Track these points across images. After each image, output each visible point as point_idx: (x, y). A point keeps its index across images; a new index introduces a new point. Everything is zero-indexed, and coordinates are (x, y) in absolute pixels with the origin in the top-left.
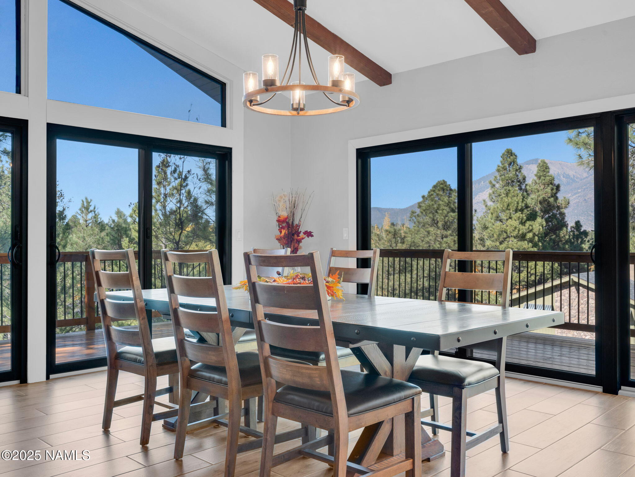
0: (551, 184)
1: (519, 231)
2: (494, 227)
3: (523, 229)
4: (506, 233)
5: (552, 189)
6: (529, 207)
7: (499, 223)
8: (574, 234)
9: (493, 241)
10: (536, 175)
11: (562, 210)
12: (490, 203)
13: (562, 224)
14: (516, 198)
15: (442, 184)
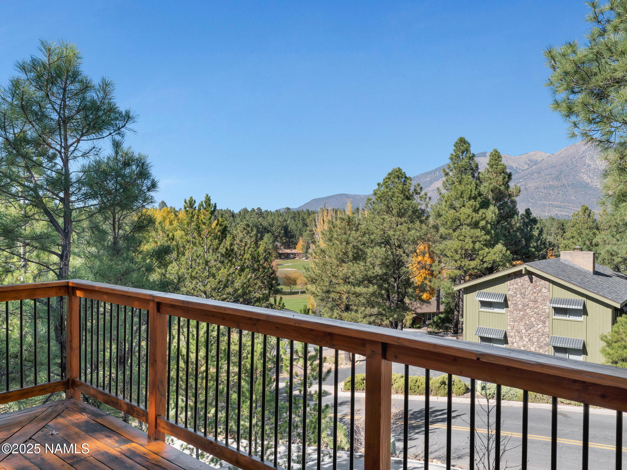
0: (503, 172)
1: (472, 218)
2: (448, 215)
3: (476, 217)
4: (460, 221)
5: (504, 178)
6: (482, 195)
7: (453, 211)
8: (524, 221)
9: (446, 229)
10: (488, 164)
11: (513, 198)
12: (443, 191)
13: (513, 212)
14: (469, 187)
15: (397, 172)
